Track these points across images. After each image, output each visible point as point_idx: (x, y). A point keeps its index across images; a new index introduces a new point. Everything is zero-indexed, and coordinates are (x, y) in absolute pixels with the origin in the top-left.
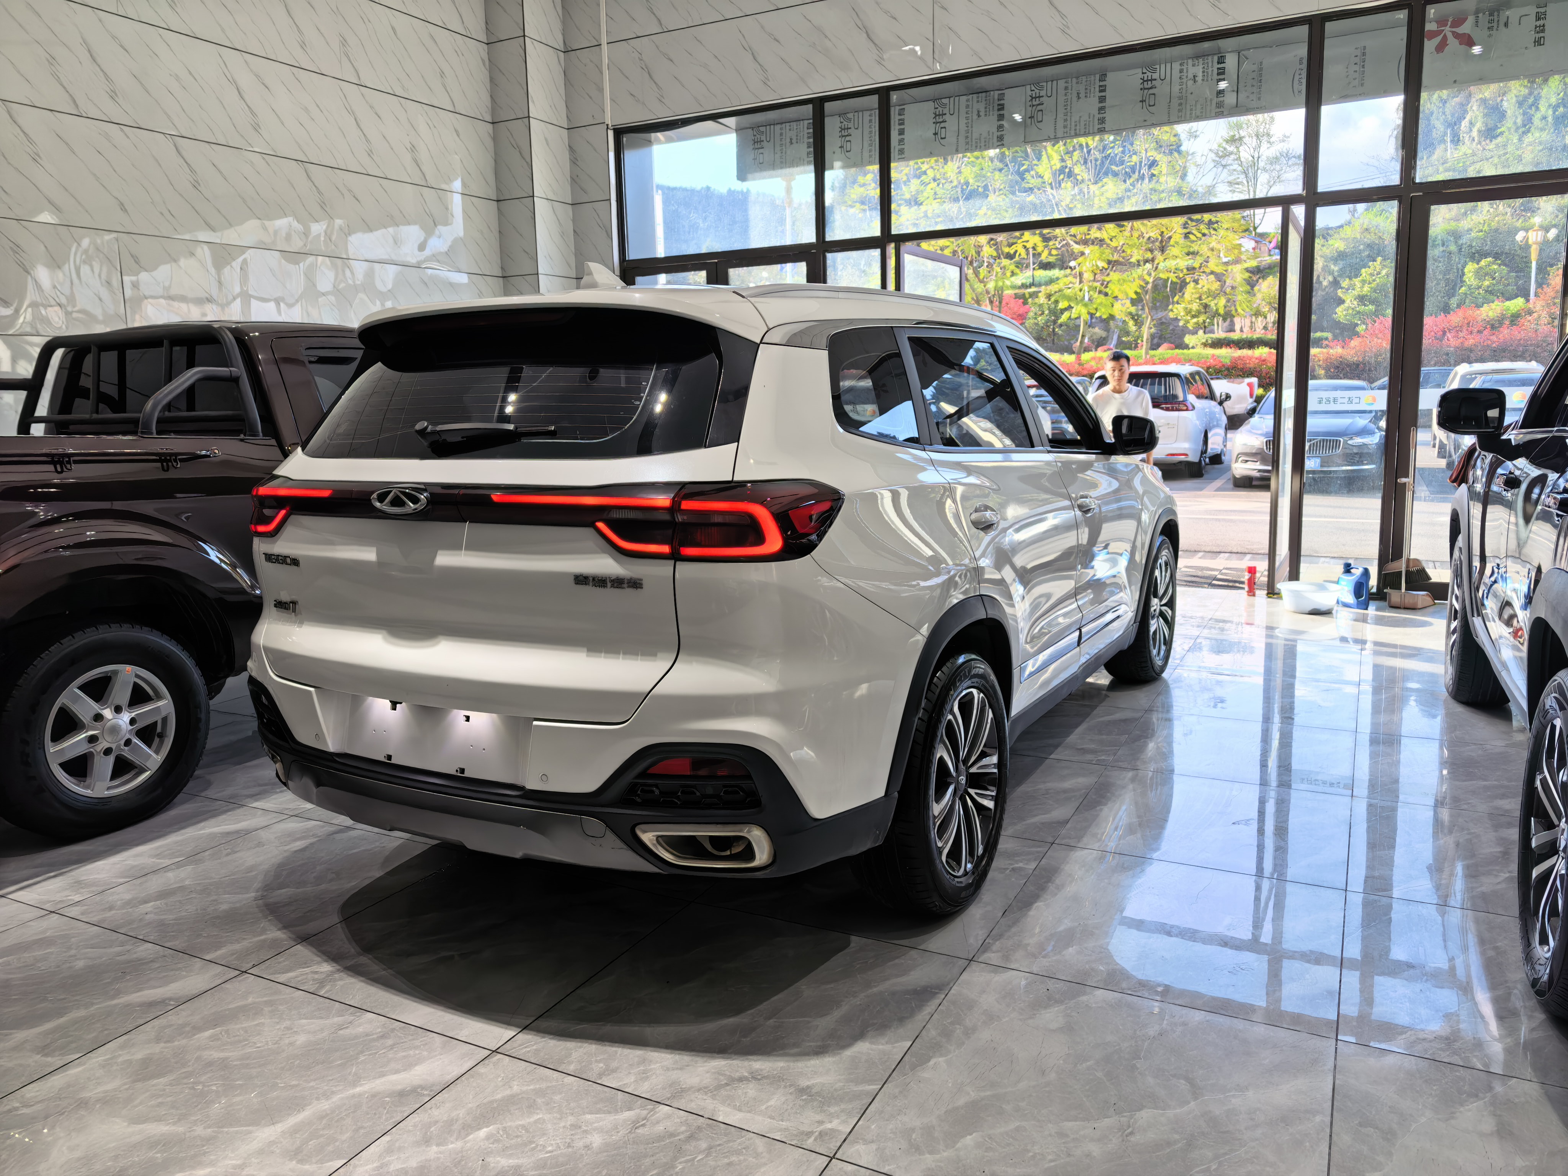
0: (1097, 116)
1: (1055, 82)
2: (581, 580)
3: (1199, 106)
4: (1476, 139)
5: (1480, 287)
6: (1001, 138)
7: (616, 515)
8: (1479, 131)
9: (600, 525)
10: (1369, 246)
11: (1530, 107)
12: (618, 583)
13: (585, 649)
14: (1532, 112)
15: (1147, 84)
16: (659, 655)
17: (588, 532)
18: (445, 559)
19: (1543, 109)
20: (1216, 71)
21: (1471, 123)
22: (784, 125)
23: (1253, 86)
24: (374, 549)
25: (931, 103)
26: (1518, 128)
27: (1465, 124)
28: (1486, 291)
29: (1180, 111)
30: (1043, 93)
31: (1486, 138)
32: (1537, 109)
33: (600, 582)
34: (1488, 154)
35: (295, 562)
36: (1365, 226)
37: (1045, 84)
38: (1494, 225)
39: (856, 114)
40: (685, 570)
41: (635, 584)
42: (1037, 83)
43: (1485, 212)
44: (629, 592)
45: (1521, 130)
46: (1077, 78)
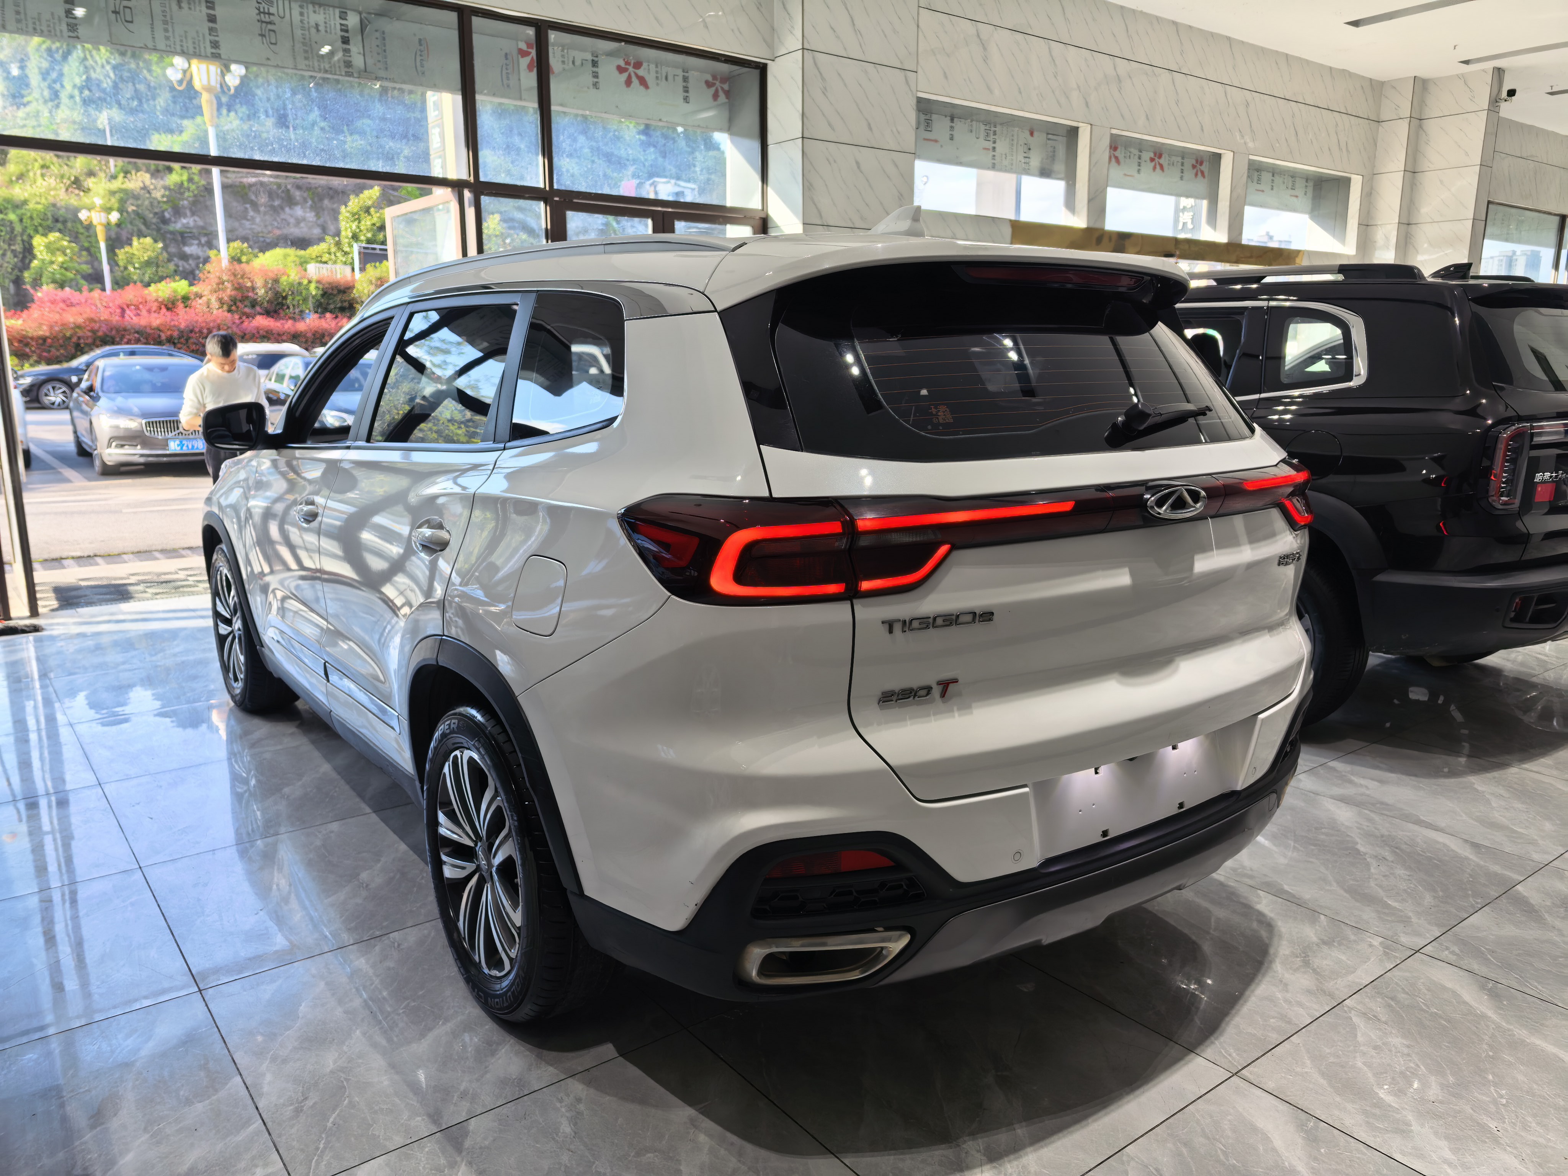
5: (52, 263)
11: (55, 82)
19: (68, 87)
28: (61, 267)
35: (987, 616)
38: (51, 200)
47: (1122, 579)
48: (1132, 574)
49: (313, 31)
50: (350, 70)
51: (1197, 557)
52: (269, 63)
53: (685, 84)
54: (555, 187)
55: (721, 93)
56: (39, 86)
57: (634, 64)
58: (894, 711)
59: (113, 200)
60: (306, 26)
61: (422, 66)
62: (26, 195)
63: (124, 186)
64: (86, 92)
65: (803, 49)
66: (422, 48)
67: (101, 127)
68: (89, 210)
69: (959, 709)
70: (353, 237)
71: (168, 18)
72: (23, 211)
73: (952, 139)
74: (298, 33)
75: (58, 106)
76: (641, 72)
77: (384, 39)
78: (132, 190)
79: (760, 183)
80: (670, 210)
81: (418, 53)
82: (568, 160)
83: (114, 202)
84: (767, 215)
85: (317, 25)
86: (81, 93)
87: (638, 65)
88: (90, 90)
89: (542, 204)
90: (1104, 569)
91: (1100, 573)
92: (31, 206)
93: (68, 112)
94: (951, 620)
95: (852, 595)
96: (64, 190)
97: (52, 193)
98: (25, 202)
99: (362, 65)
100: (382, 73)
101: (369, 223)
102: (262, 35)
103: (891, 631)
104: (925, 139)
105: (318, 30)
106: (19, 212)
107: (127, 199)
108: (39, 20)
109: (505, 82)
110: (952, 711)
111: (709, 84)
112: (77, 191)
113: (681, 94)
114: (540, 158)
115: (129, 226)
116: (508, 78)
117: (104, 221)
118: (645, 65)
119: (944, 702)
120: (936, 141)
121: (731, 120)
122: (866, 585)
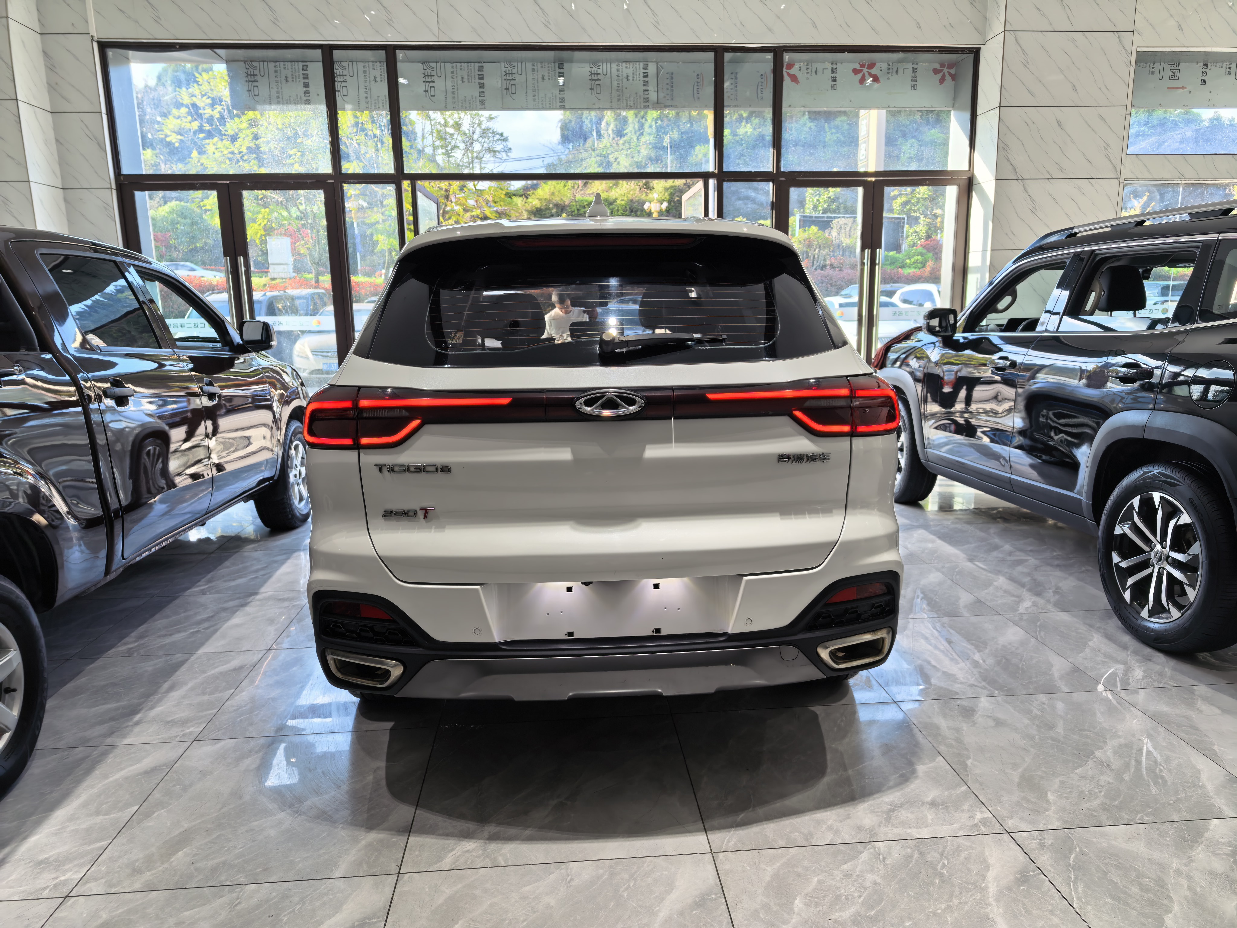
0: (559, 96)
1: (524, 64)
2: (782, 458)
3: (632, 99)
4: (611, 136)
6: (482, 102)
7: (808, 404)
8: (613, 131)
9: (798, 413)
10: (556, 205)
11: (642, 118)
12: (813, 458)
13: (778, 514)
14: (643, 121)
15: (594, 78)
16: (834, 511)
17: (785, 419)
18: (652, 452)
19: (649, 120)
20: (642, 75)
21: (607, 124)
22: (278, 64)
23: (668, 89)
24: (569, 449)
25: (420, 64)
26: (635, 132)
27: (603, 124)
29: (619, 100)
30: (515, 71)
31: (617, 136)
32: (646, 120)
33: (798, 458)
34: (621, 148)
35: (446, 469)
36: (552, 191)
37: (516, 64)
38: (630, 197)
39: (350, 63)
40: (859, 443)
41: (824, 457)
42: (509, 62)
43: (624, 187)
44: (818, 464)
45: (638, 133)
46: (541, 63)
47: (564, 454)
48: (573, 452)
49: (625, 80)
50: (648, 104)
51: (647, 447)
52: (594, 107)
53: (913, 75)
54: (782, 170)
55: (948, 77)
56: (633, 122)
57: (868, 65)
58: (393, 523)
59: (666, 194)
60: (620, 78)
61: (698, 92)
62: (617, 195)
63: (674, 184)
64: (659, 122)
65: (1005, 31)
66: (699, 80)
67: (665, 144)
68: (650, 202)
69: (436, 528)
70: (813, 209)
71: (536, 87)
72: (613, 206)
73: (1204, 82)
74: (615, 83)
75: (642, 134)
76: (873, 71)
77: (672, 78)
78: (679, 186)
79: (968, 148)
80: (882, 178)
81: (696, 84)
82: (794, 149)
83: (667, 196)
84: (973, 175)
85: (628, 76)
86: (656, 123)
87: (872, 66)
88: (662, 121)
89: (771, 184)
90: (545, 447)
91: (543, 449)
92: (619, 202)
93: (647, 137)
94: (421, 469)
95: (357, 446)
96: (638, 190)
97: (631, 193)
98: (616, 200)
99: (656, 99)
100: (669, 103)
101: (826, 196)
102: (591, 89)
103: (381, 471)
104: (1169, 88)
105: (628, 80)
106: (611, 207)
107: (675, 192)
108: (465, 101)
109: (760, 95)
110: (431, 528)
111: (936, 71)
112: (646, 190)
113: (910, 83)
114: (772, 150)
115: (674, 211)
116: (762, 93)
117: (658, 209)
118: (878, 65)
119: (427, 522)
120: (1183, 88)
121: (954, 99)
122: (364, 441)
